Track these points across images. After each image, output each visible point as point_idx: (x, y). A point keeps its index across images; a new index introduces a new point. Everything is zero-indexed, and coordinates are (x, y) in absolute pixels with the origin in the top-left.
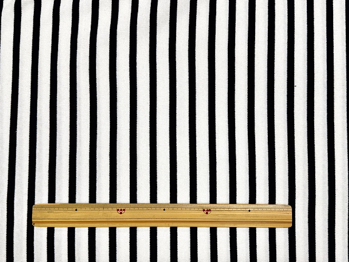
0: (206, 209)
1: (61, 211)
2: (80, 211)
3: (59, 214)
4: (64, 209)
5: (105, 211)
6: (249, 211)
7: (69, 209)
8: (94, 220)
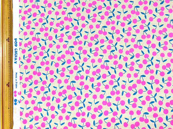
0: (9, 84)
1: (8, 10)
2: (8, 20)
3: (7, 10)
4: (9, 12)
5: (8, 32)
6: (9, 108)
7: (9, 14)
8: (4, 27)
